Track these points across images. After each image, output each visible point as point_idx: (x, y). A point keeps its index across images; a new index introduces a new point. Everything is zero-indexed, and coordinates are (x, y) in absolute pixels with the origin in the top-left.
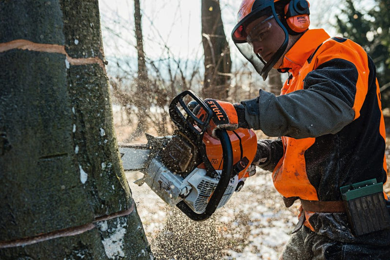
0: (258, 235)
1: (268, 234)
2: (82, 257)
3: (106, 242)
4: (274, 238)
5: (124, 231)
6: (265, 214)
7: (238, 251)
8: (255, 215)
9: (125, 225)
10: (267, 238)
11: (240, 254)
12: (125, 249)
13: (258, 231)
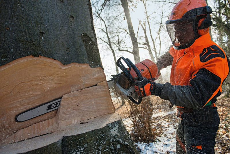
0: (165, 130)
1: (169, 130)
2: (103, 136)
3: (112, 131)
4: (171, 130)
5: (117, 126)
6: (166, 123)
7: (159, 136)
8: (163, 124)
9: (118, 124)
10: (168, 131)
11: (160, 137)
12: (119, 132)
13: (165, 129)
